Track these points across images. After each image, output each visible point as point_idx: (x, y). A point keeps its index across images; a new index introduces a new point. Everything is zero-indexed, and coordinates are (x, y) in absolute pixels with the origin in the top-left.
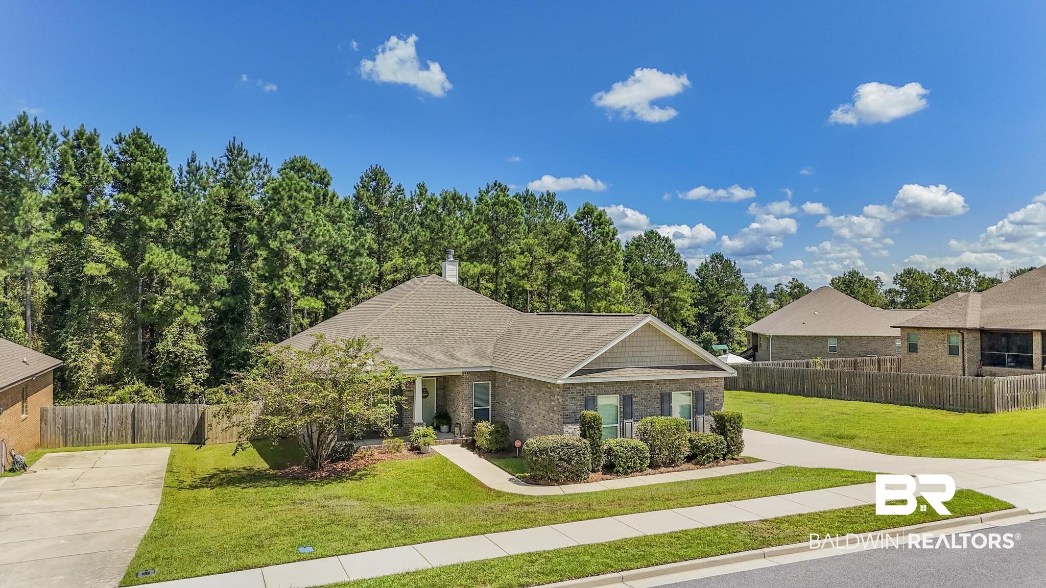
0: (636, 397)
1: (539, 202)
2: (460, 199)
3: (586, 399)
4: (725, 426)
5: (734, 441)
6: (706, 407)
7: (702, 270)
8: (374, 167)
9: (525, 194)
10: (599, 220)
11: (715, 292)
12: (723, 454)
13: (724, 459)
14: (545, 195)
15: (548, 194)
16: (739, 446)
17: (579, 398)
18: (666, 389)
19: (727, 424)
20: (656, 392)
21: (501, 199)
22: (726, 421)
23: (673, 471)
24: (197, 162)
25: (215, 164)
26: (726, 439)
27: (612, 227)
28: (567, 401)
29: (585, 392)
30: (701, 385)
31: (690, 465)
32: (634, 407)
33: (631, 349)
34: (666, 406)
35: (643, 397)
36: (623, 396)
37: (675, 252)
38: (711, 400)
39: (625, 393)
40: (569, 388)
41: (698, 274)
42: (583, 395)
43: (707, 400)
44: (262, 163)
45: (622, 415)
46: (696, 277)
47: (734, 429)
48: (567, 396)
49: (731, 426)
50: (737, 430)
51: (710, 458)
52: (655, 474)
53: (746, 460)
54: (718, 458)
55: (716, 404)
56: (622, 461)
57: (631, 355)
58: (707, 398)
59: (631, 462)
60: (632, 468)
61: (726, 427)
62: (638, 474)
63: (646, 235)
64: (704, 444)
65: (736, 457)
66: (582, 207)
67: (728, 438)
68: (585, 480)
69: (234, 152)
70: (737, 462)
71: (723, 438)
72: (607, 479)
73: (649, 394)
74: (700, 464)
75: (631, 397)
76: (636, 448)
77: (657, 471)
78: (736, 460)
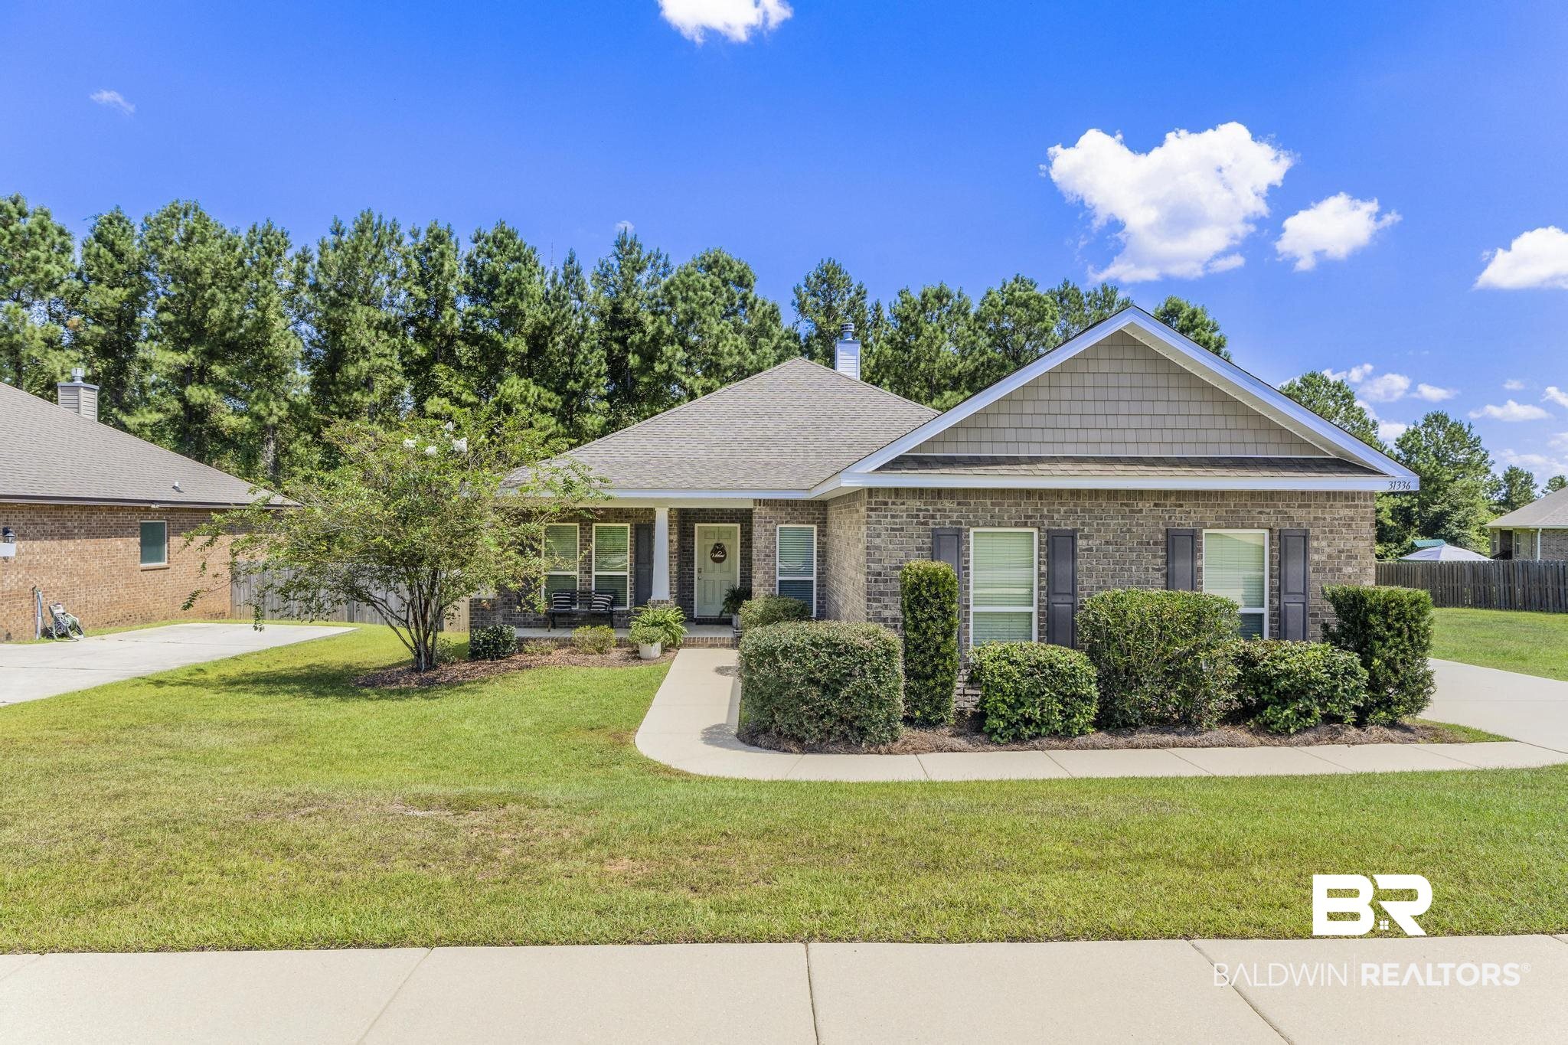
0: (1087, 537)
1: (1085, 299)
2: (948, 297)
3: (936, 536)
4: (1366, 625)
5: (1396, 672)
6: (1313, 576)
7: (1409, 440)
8: (826, 262)
9: (1062, 289)
10: (1191, 321)
11: (1432, 474)
12: (1356, 708)
13: (1360, 724)
14: (1100, 292)
15: (1105, 289)
16: (1417, 691)
17: (914, 529)
18: (1183, 518)
19: (1373, 619)
20: (1150, 523)
21: (1017, 294)
22: (1373, 610)
23: (1175, 746)
24: (575, 263)
25: (602, 266)
26: (1366, 664)
27: (1216, 335)
28: (879, 536)
29: (933, 517)
30: (1299, 514)
31: (1241, 734)
32: (1082, 563)
33: (1077, 408)
34: (1182, 566)
35: (1110, 537)
36: (1048, 531)
37: (1355, 404)
38: (1330, 557)
39: (1054, 524)
40: (886, 503)
41: (1400, 446)
42: (926, 523)
43: (1316, 557)
44: (661, 262)
45: (1044, 583)
46: (1397, 451)
47: (1400, 633)
48: (879, 522)
49: (1389, 628)
50: (1411, 638)
51: (1308, 713)
52: (1112, 747)
53: (1437, 734)
54: (1340, 720)
55: (1348, 570)
56: (1004, 701)
57: (1075, 422)
58: (1317, 551)
59: (1033, 704)
60: (1038, 725)
61: (1371, 627)
62: (1055, 743)
63: (1303, 380)
64: (1288, 674)
65: (1406, 720)
66: (1163, 305)
67: (1376, 662)
68: (877, 746)
69: (624, 246)
70: (1408, 735)
71: (1357, 660)
72: (952, 751)
73: (1129, 531)
74: (1272, 731)
75: (1072, 536)
76: (1051, 667)
77: (1122, 740)
78: (1406, 729)
